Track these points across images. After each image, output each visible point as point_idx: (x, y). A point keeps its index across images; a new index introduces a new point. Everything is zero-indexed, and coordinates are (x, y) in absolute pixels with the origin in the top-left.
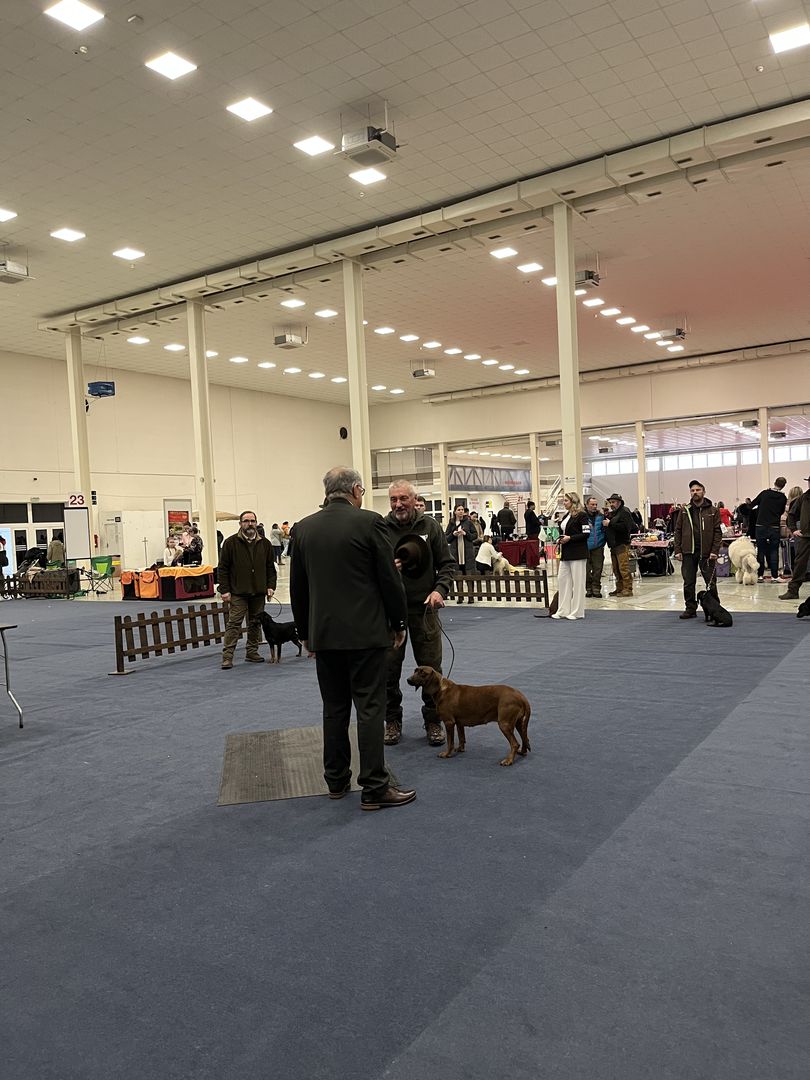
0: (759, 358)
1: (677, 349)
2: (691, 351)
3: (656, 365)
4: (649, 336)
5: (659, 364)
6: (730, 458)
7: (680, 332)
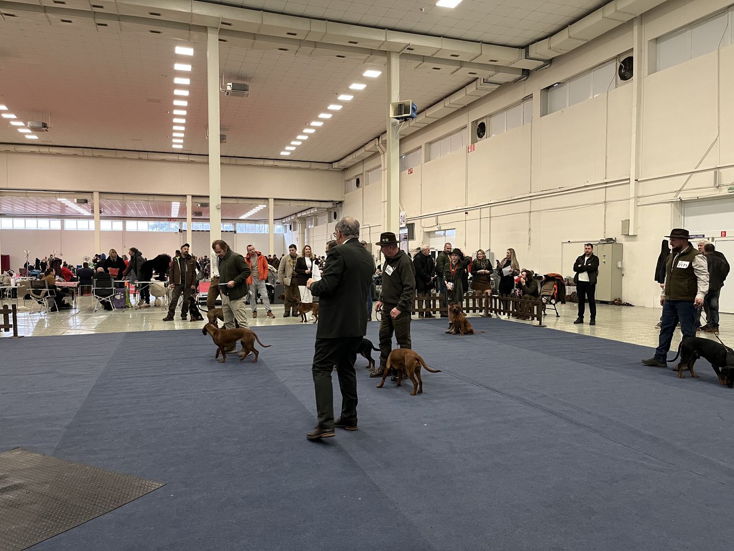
0: (94, 157)
1: (33, 137)
2: (42, 141)
3: (14, 146)
4: (13, 123)
5: (16, 146)
6: (56, 224)
7: (45, 125)
